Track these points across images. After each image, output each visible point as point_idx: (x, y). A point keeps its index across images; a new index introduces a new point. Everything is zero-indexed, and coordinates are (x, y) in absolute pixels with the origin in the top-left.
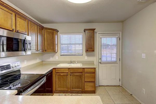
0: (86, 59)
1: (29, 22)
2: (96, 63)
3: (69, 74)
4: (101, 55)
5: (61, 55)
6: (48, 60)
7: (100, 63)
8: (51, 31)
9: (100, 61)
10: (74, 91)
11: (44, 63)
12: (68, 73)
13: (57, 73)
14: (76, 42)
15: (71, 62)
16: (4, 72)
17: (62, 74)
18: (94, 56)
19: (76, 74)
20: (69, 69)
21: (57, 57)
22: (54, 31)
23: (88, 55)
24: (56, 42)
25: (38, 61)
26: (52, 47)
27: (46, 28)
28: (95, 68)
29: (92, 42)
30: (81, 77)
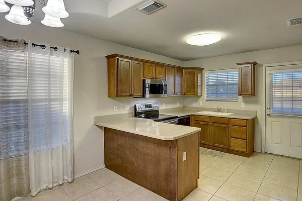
0: (242, 107)
1: (167, 67)
2: (260, 116)
3: (211, 123)
4: (270, 102)
5: (207, 101)
7: (268, 115)
8: (191, 70)
9: (268, 112)
10: (216, 146)
12: (209, 122)
13: (196, 121)
14: (229, 82)
15: (219, 110)
16: (147, 109)
17: (201, 123)
19: (219, 125)
20: (210, 117)
21: (201, 102)
22: (196, 71)
23: (246, 102)
24: (199, 83)
25: (178, 105)
26: (192, 90)
27: (186, 68)
28: (247, 120)
29: (249, 83)
30: (225, 130)
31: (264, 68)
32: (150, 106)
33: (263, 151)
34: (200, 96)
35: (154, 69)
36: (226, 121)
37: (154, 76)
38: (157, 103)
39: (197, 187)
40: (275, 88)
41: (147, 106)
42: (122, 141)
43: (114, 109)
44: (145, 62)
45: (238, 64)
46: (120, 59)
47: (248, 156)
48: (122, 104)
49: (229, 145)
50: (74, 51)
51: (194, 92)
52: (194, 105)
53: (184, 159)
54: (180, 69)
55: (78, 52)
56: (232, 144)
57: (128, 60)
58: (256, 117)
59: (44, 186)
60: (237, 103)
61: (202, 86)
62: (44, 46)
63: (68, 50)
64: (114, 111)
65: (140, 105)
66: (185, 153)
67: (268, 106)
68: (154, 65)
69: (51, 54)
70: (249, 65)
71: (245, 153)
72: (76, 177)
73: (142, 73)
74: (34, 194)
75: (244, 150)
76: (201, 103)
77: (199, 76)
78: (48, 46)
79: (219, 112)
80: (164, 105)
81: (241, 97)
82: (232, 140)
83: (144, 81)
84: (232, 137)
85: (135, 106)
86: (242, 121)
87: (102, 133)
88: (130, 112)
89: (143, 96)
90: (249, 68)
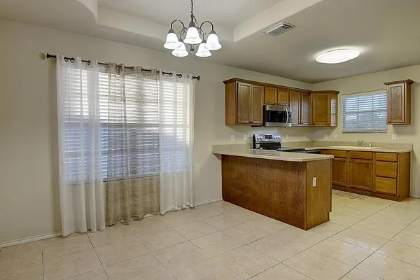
0: (393, 139)
3: (349, 159)
5: (344, 133)
8: (322, 95)
10: (356, 188)
11: (314, 144)
12: (346, 158)
16: (267, 140)
20: (348, 151)
22: (328, 94)
23: (398, 133)
24: (333, 111)
25: (304, 139)
26: (324, 120)
27: (315, 92)
28: (398, 153)
29: (401, 107)
30: (368, 168)
32: (270, 137)
34: (335, 127)
35: (276, 93)
36: (370, 157)
37: (276, 102)
38: (278, 134)
39: (328, 220)
41: (267, 137)
42: (243, 169)
43: (232, 138)
44: (265, 86)
45: (387, 84)
46: (239, 83)
48: (239, 133)
49: (373, 186)
50: (195, 78)
51: (326, 121)
52: (327, 139)
53: (314, 185)
54: (307, 94)
55: (198, 78)
56: (377, 184)
57: (248, 85)
58: (413, 151)
59: (170, 208)
60: (385, 134)
61: (337, 114)
62: (171, 74)
63: (191, 76)
64: (232, 140)
65: (260, 134)
66: (315, 179)
68: (276, 89)
69: (177, 81)
70: (402, 85)
71: (395, 195)
72: (196, 205)
73: (262, 99)
74: (163, 212)
75: (393, 191)
76: (335, 136)
77: (333, 101)
78: (174, 73)
79: (361, 146)
80: (287, 138)
81: (391, 126)
82: (378, 180)
83: (264, 107)
84: (377, 176)
85: (254, 136)
86: (391, 155)
87: (219, 162)
88: (249, 142)
89: (264, 125)
90: (402, 88)
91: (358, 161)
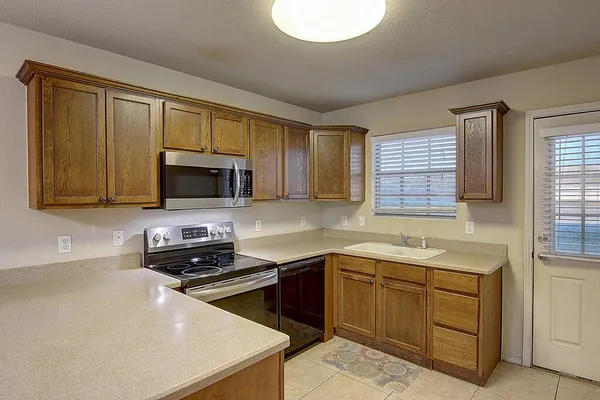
0: (467, 232)
1: (253, 122)
2: (519, 261)
3: (380, 279)
4: (548, 221)
5: (377, 214)
6: (337, 228)
7: (541, 258)
8: (332, 133)
9: (540, 249)
10: (394, 345)
11: (325, 234)
12: (374, 276)
13: (343, 270)
14: (433, 165)
15: (406, 242)
18: (508, 221)
20: (378, 261)
21: (362, 218)
22: (345, 134)
23: (477, 219)
25: (303, 226)
26: (336, 186)
28: (480, 276)
29: (486, 164)
30: (418, 302)
31: (529, 121)
32: (200, 232)
33: (527, 361)
34: (359, 203)
36: (419, 276)
40: (564, 181)
41: (188, 232)
43: (61, 244)
45: (456, 111)
47: (482, 380)
48: (93, 229)
49: (428, 346)
51: (341, 191)
52: (346, 225)
54: (299, 130)
56: (436, 344)
58: (508, 263)
60: (453, 221)
61: (363, 175)
64: (61, 250)
67: (540, 231)
70: (487, 113)
75: (471, 365)
76: (361, 221)
79: (407, 245)
80: (258, 228)
81: (464, 205)
82: (437, 332)
83: (162, 157)
84: (436, 324)
85: (146, 234)
86: (465, 279)
88: (129, 250)
89: (162, 205)
90: (486, 120)
91: (398, 285)
